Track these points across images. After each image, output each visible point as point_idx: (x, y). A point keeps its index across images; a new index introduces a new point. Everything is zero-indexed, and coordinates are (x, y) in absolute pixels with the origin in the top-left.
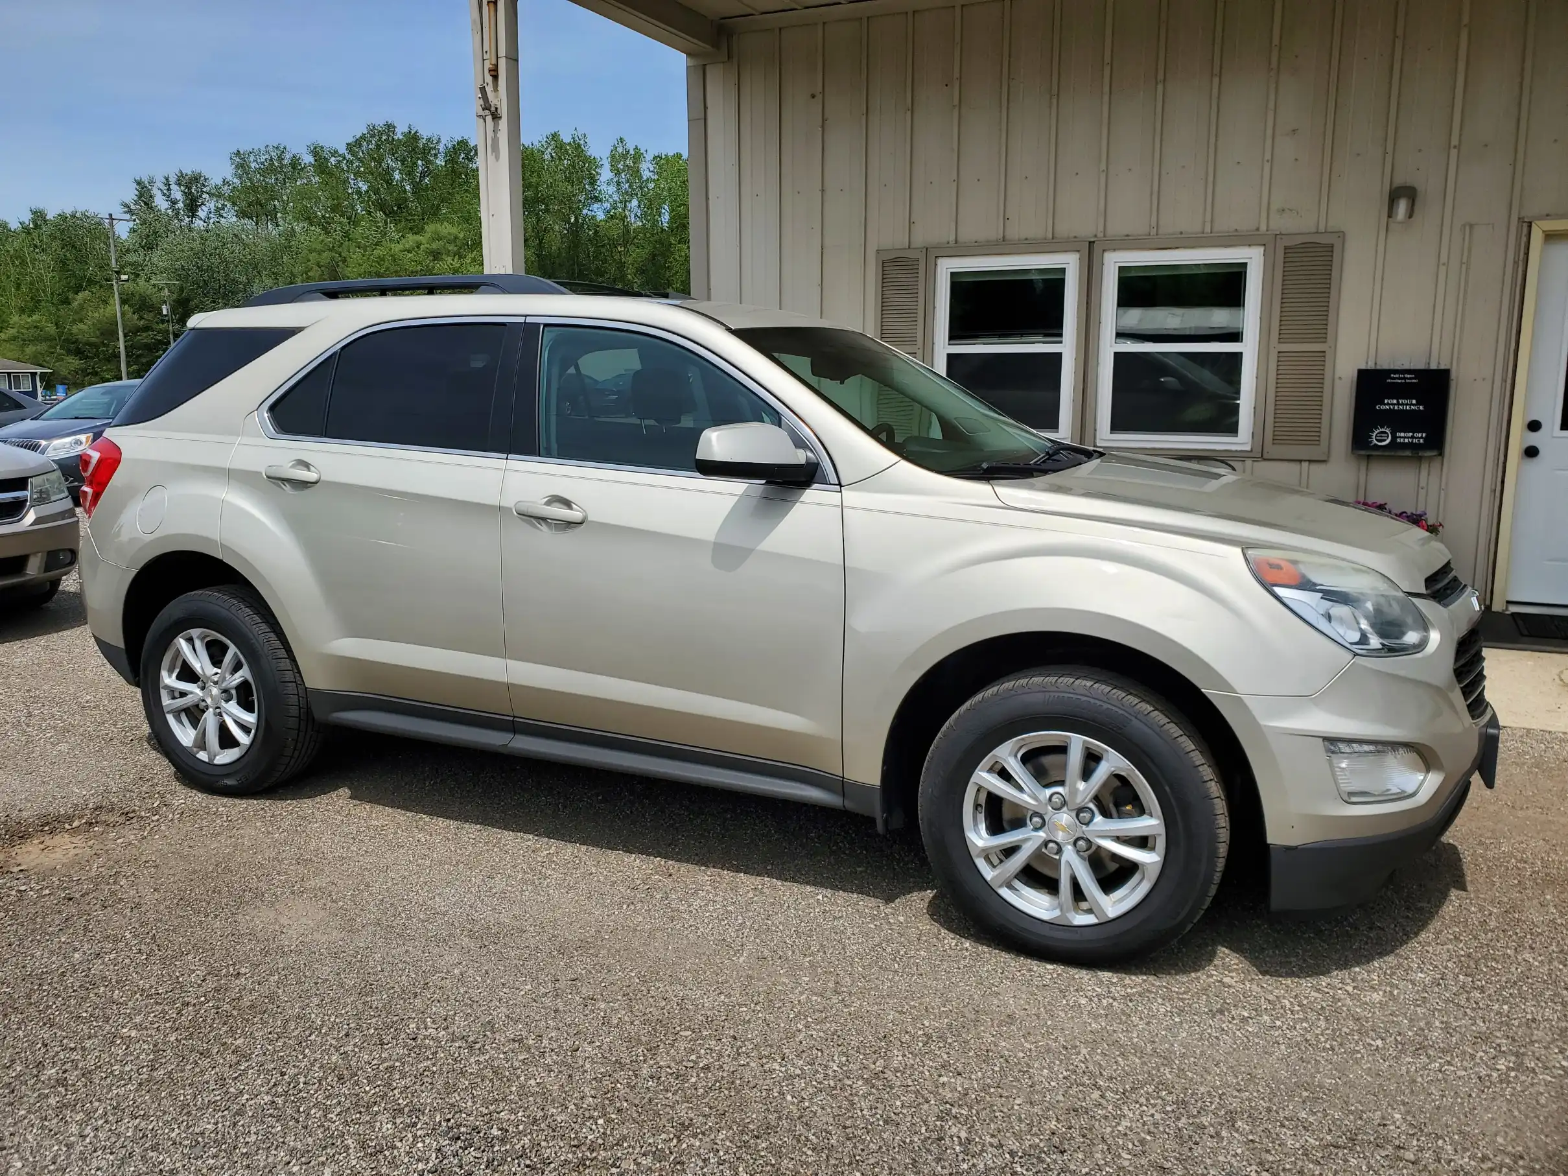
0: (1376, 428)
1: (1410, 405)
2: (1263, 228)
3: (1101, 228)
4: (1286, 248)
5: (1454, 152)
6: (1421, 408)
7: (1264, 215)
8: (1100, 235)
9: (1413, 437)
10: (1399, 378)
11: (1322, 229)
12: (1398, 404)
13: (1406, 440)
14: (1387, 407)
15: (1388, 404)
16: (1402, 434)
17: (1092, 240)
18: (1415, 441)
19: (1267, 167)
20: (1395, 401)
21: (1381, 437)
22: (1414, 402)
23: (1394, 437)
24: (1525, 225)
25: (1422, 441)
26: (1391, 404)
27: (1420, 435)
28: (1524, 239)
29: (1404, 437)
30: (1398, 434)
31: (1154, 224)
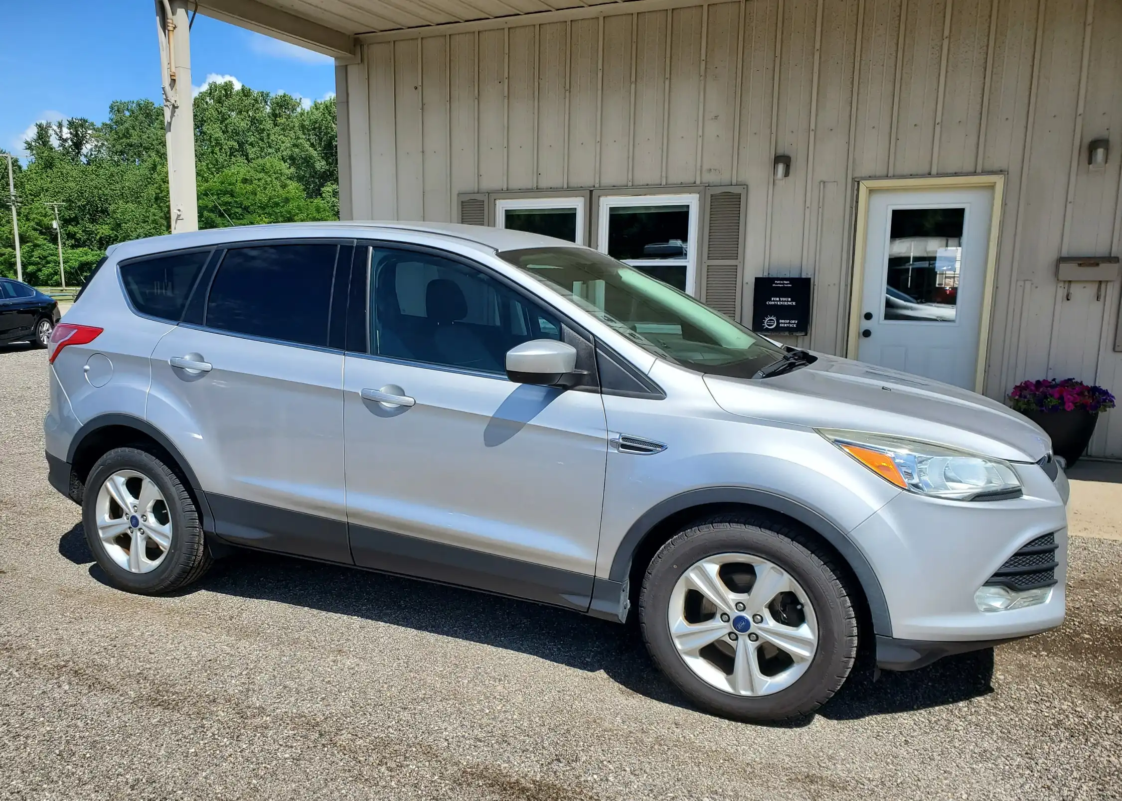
0: (767, 317)
1: (787, 301)
2: (698, 182)
3: (597, 181)
4: (712, 196)
5: (812, 134)
6: (794, 303)
7: (698, 173)
8: (597, 185)
9: (789, 323)
10: (780, 284)
11: (734, 182)
12: (780, 301)
13: (786, 325)
14: (773, 303)
15: (774, 301)
16: (783, 321)
17: (592, 189)
18: (791, 326)
19: (700, 140)
20: (778, 299)
21: (770, 322)
22: (790, 299)
23: (778, 323)
24: (856, 184)
25: (795, 326)
26: (775, 301)
27: (793, 322)
28: (856, 192)
29: (784, 323)
30: (781, 321)
31: (630, 177)
